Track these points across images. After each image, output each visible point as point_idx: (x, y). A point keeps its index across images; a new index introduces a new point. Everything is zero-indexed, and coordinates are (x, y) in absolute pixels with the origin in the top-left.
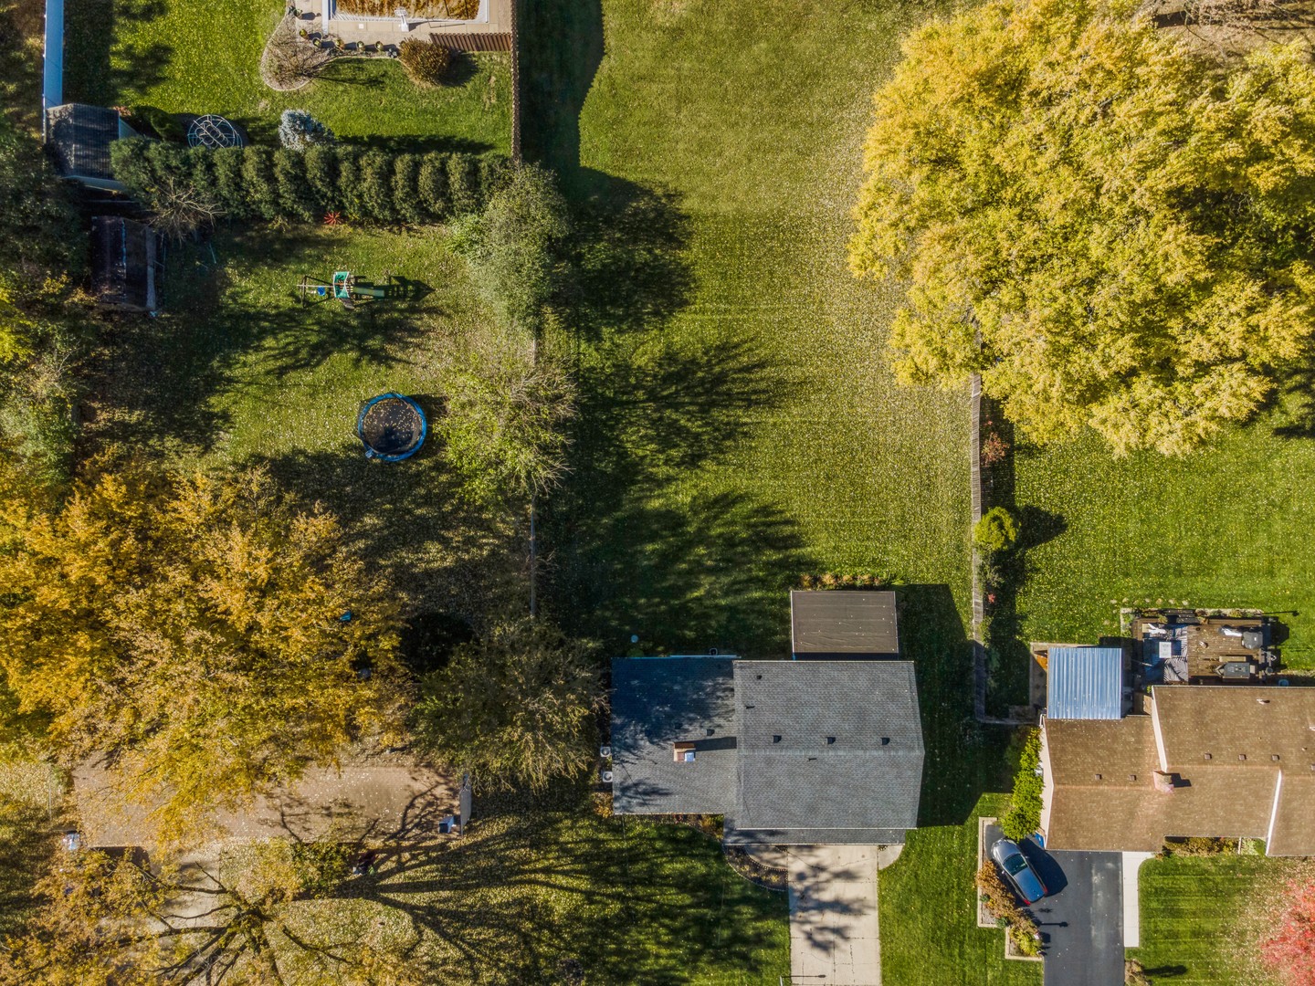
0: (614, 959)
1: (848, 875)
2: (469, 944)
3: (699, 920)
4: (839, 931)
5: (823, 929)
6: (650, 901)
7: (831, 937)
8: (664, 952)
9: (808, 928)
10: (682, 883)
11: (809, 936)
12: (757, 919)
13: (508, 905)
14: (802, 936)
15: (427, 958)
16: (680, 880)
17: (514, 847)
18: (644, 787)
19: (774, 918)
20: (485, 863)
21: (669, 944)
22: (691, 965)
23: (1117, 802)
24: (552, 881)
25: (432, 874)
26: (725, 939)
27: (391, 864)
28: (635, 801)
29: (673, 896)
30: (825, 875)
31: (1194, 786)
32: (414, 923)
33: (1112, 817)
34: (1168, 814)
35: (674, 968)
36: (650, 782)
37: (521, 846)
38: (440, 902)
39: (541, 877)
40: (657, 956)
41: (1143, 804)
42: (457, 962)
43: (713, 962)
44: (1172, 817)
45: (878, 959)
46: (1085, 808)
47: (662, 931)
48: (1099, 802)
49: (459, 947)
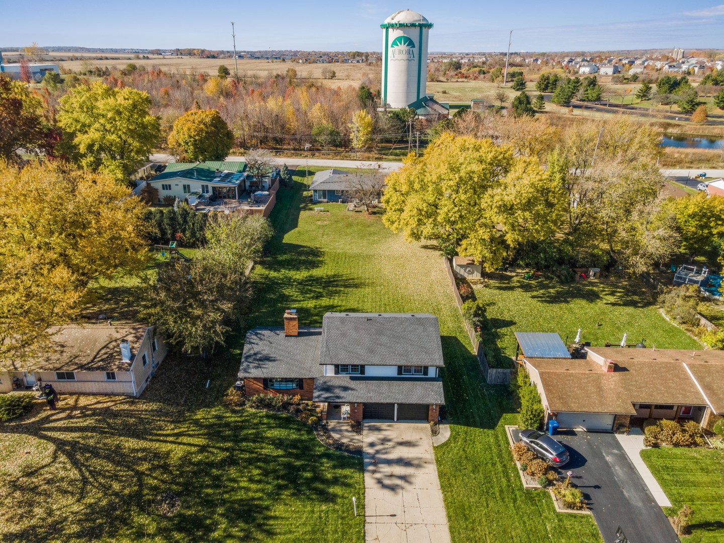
0: (209, 491)
1: (408, 444)
2: (90, 472)
3: (288, 466)
4: (403, 478)
5: (391, 476)
6: (251, 452)
7: (398, 482)
8: (253, 486)
9: (378, 475)
10: (278, 443)
11: (379, 481)
12: (334, 467)
13: (137, 451)
14: (374, 481)
15: (49, 476)
16: (277, 441)
17: (160, 420)
18: (260, 356)
19: (351, 468)
20: (132, 420)
21: (259, 482)
22: (275, 497)
23: (586, 381)
24: (179, 440)
25: (90, 422)
26: (307, 479)
27: (62, 415)
28: (251, 365)
29: (268, 450)
30: (391, 444)
31: (631, 371)
32: (55, 452)
33: (587, 390)
34: (624, 388)
35: (260, 499)
36: (265, 352)
37: (164, 421)
38: (84, 438)
39: (171, 439)
40: (247, 489)
41: (604, 381)
42: (72, 482)
43: (293, 495)
44: (629, 390)
45: (443, 504)
46: (566, 384)
47: (256, 472)
48: (573, 380)
49: (80, 470)
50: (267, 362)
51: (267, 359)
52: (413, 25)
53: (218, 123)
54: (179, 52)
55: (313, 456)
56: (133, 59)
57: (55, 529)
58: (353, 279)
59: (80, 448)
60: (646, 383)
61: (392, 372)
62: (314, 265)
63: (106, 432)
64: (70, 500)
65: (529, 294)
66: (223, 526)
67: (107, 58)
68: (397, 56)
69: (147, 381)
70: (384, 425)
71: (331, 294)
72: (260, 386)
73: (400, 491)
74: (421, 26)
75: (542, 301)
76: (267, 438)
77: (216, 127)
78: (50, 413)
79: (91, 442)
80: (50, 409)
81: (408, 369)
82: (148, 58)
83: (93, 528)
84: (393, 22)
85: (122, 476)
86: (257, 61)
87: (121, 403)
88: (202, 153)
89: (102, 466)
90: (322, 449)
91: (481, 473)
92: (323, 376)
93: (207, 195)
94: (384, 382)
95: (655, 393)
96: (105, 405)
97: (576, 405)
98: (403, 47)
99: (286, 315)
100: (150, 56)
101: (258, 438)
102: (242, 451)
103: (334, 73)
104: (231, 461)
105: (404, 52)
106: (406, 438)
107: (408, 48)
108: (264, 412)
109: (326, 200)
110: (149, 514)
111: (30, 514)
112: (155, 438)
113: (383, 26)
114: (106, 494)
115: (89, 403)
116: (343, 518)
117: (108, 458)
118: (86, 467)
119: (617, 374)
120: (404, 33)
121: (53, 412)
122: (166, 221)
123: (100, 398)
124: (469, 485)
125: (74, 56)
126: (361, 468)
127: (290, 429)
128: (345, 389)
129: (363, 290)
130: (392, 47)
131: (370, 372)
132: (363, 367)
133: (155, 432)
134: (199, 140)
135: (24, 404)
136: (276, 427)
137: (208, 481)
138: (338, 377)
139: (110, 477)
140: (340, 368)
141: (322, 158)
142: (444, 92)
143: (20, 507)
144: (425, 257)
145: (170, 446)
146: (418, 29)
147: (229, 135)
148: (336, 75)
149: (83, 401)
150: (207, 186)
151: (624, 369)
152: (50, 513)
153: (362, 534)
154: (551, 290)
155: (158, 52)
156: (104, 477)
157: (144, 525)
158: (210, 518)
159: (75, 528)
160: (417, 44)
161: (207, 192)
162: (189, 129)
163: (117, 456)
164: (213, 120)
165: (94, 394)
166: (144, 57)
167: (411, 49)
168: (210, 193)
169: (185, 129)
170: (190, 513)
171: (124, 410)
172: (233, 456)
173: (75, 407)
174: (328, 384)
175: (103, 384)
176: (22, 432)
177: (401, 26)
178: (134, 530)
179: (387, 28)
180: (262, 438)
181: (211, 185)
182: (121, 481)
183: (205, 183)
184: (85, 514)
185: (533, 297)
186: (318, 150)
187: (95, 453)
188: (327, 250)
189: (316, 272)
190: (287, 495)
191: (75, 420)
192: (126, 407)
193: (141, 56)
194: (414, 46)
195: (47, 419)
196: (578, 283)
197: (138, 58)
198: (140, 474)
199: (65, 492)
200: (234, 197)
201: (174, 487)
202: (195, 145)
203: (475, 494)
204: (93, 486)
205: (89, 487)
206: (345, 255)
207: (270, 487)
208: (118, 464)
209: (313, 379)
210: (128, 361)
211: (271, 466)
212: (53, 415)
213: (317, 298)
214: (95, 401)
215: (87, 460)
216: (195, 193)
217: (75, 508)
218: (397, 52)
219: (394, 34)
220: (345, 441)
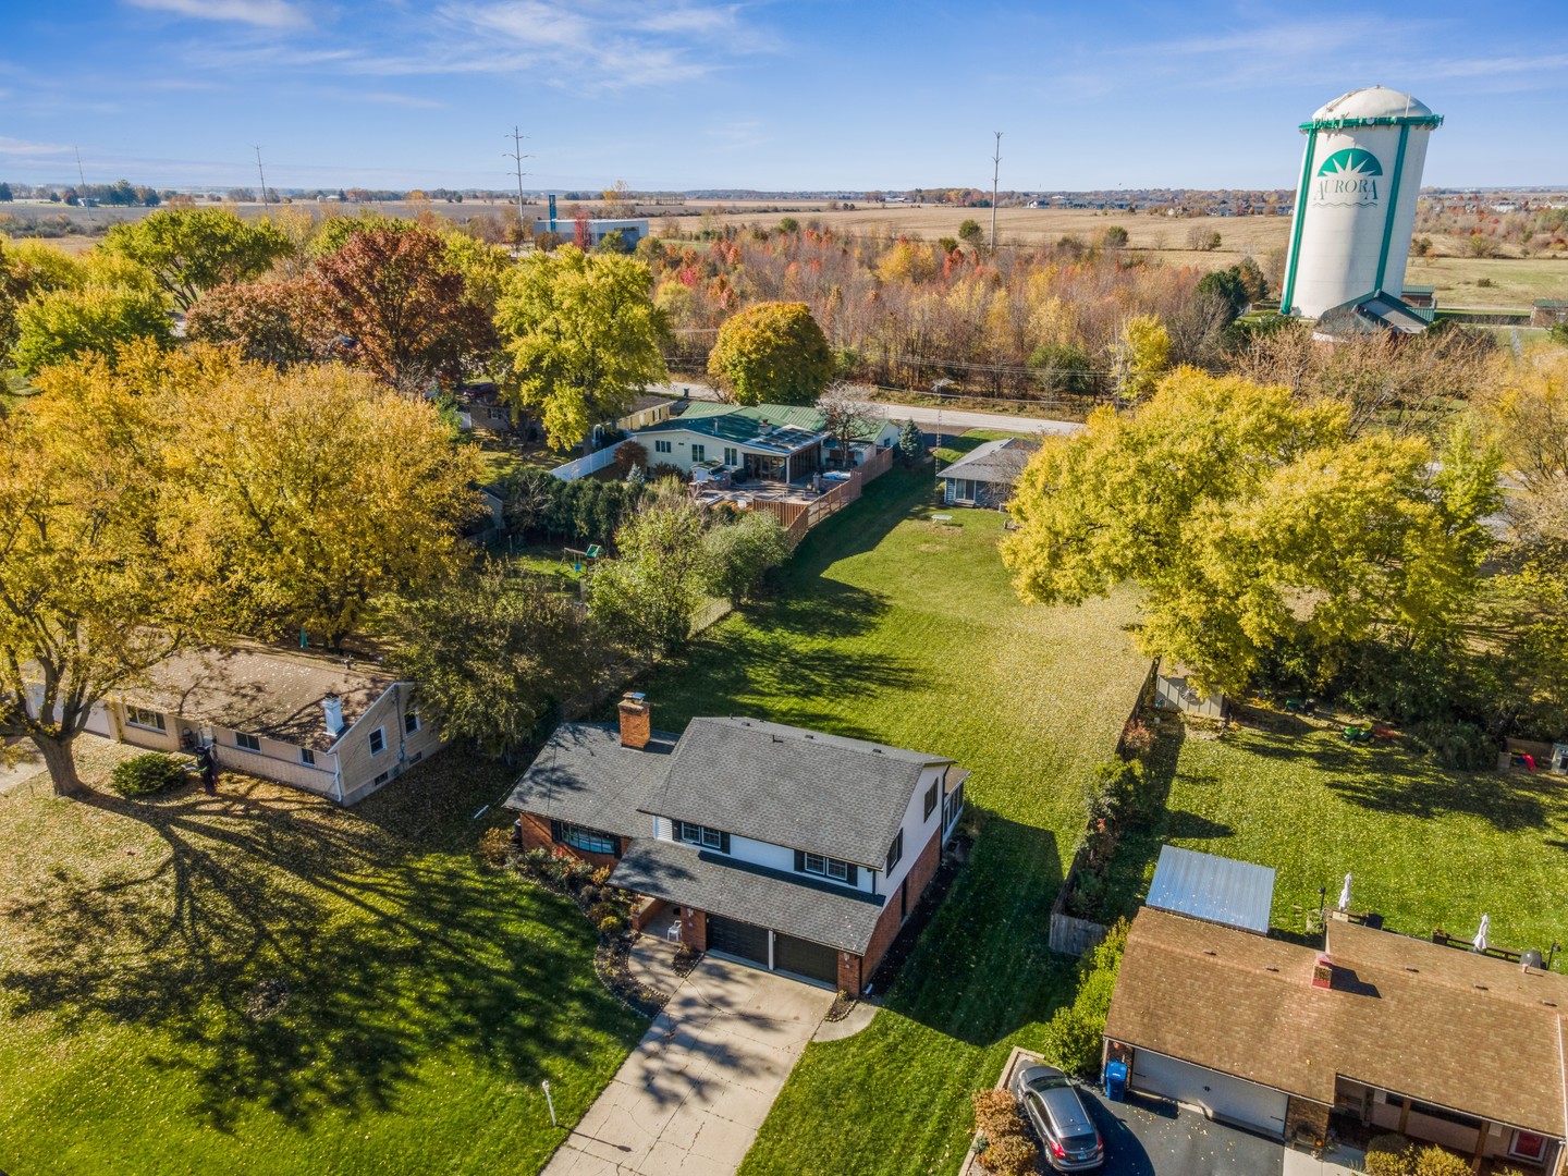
0: (344, 997)
1: (762, 1022)
2: (193, 909)
3: (503, 994)
4: (699, 1086)
5: (677, 1074)
6: (457, 951)
7: (682, 1089)
8: (418, 1013)
9: (654, 1064)
10: (515, 948)
11: (648, 1077)
12: (584, 1022)
13: (286, 895)
15: (133, 899)
16: (517, 945)
17: (356, 855)
18: (559, 774)
19: (614, 1033)
20: (310, 843)
21: (434, 1007)
22: (438, 1042)
23: (1241, 990)
24: (360, 898)
25: (246, 828)
26: (519, 1027)
27: (216, 807)
28: (537, 789)
29: (491, 956)
30: (726, 1011)
31: (1387, 999)
32: (167, 863)
33: (1231, 1013)
34: (1338, 1035)
35: (412, 1037)
36: (571, 770)
37: (364, 858)
38: (219, 851)
39: (352, 891)
40: (404, 1014)
41: (1291, 1005)
42: (157, 918)
43: (474, 1050)
44: (1351, 1044)
45: (739, 1162)
46: (1182, 984)
47: (440, 987)
48: (1207, 981)
49: (180, 904)
50: (565, 789)
51: (570, 783)
52: (1382, 122)
53: (805, 331)
54: (919, 196)
55: (561, 989)
56: (826, 210)
57: (83, 986)
58: (912, 671)
59: (204, 867)
60: (1414, 1040)
61: (784, 861)
62: (850, 628)
63: (256, 851)
64: (139, 945)
65: (1328, 777)
66: (321, 1064)
67: (776, 210)
68: (1331, 197)
69: (377, 781)
70: (740, 971)
71: (839, 693)
72: (544, 833)
73: (672, 1108)
74: (1404, 123)
75: (1349, 800)
76: (504, 933)
77: (796, 336)
78: (203, 797)
79: (226, 862)
80: (207, 793)
81: (816, 861)
82: (852, 208)
83: (136, 1001)
84: (1330, 117)
85: (236, 931)
86: (1078, 211)
87: (311, 809)
88: (762, 389)
89: (217, 906)
90: (586, 983)
91: (872, 1124)
92: (651, 839)
93: (733, 469)
94: (761, 878)
95: (1422, 1071)
96: (286, 806)
97: (1180, 1040)
98: (1350, 175)
99: (624, 703)
100: (857, 204)
101: (488, 931)
102: (445, 944)
103: (1218, 237)
104: (413, 957)
105: (1351, 187)
106: (767, 1009)
107: (1363, 176)
108: (533, 884)
109: (972, 502)
110: (227, 1007)
111: (67, 953)
112: (328, 883)
113: (1305, 128)
114: (192, 952)
115: (266, 796)
116: (527, 1120)
117: (234, 896)
118: (193, 898)
119: (1339, 995)
120: (1356, 142)
121: (209, 798)
122: (601, 505)
123: (287, 793)
124: (825, 1142)
125: (719, 207)
126: (632, 1042)
127: (558, 928)
128: (678, 873)
129: (917, 695)
130: (1321, 174)
131: (741, 849)
132: (725, 836)
133: (336, 872)
134: (757, 361)
135: (170, 774)
136: (533, 919)
137: (355, 979)
138: (677, 848)
139: (217, 928)
140: (683, 830)
141: (1038, 417)
142: (1485, 283)
143: (62, 937)
144: (1118, 651)
145: (342, 903)
146: (1396, 131)
147: (823, 355)
148: (1222, 241)
149: (262, 792)
150: (734, 451)
151: (1370, 991)
152: (93, 960)
153: (540, 1164)
154: (1401, 779)
155: (878, 197)
156: (209, 924)
157: (208, 1021)
158: (311, 1044)
159: (113, 993)
160: (1388, 167)
161: (734, 463)
162: (743, 339)
163: (250, 898)
164: (794, 322)
165: (283, 785)
166: (846, 207)
167: (1371, 180)
168: (740, 465)
169: (737, 337)
170: (287, 1024)
171: (308, 822)
172: (424, 948)
173: (241, 799)
174: (653, 856)
175: (297, 768)
176: (143, 820)
177: (1350, 125)
178: (188, 1025)
179: (1315, 132)
180: (495, 931)
181: (741, 449)
182: (227, 939)
183: (731, 445)
184: (142, 976)
185: (1332, 785)
186: (1034, 398)
187: (219, 878)
188: (901, 603)
189: (847, 646)
190: (460, 1047)
191: (228, 819)
192: (315, 817)
193: (841, 204)
194: (1379, 172)
195: (191, 809)
196: (1504, 776)
197: (835, 208)
198: (264, 936)
199: (137, 931)
200: (782, 479)
201: (296, 973)
202: (747, 370)
203: (824, 1163)
204: (183, 933)
205: (177, 933)
206: (935, 621)
207: (444, 1022)
208: (243, 909)
209: (629, 839)
210: (334, 735)
211: (475, 986)
212: (204, 803)
213: (805, 695)
214: (277, 795)
215: (201, 888)
216: (709, 464)
217: (134, 962)
218: (1331, 187)
219: (1327, 145)
220: (644, 980)
